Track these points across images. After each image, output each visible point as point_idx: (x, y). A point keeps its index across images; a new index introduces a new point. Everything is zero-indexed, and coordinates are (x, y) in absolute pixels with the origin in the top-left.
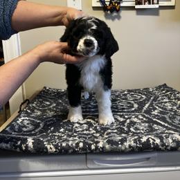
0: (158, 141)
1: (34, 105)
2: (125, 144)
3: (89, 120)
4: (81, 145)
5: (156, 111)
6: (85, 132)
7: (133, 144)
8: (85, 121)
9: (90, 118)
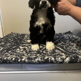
0: (53, 59)
1: (2, 40)
2: (36, 59)
3: (25, 47)
4: (14, 59)
5: (60, 43)
6: (20, 53)
7: (40, 60)
8: (23, 48)
9: (26, 46)
